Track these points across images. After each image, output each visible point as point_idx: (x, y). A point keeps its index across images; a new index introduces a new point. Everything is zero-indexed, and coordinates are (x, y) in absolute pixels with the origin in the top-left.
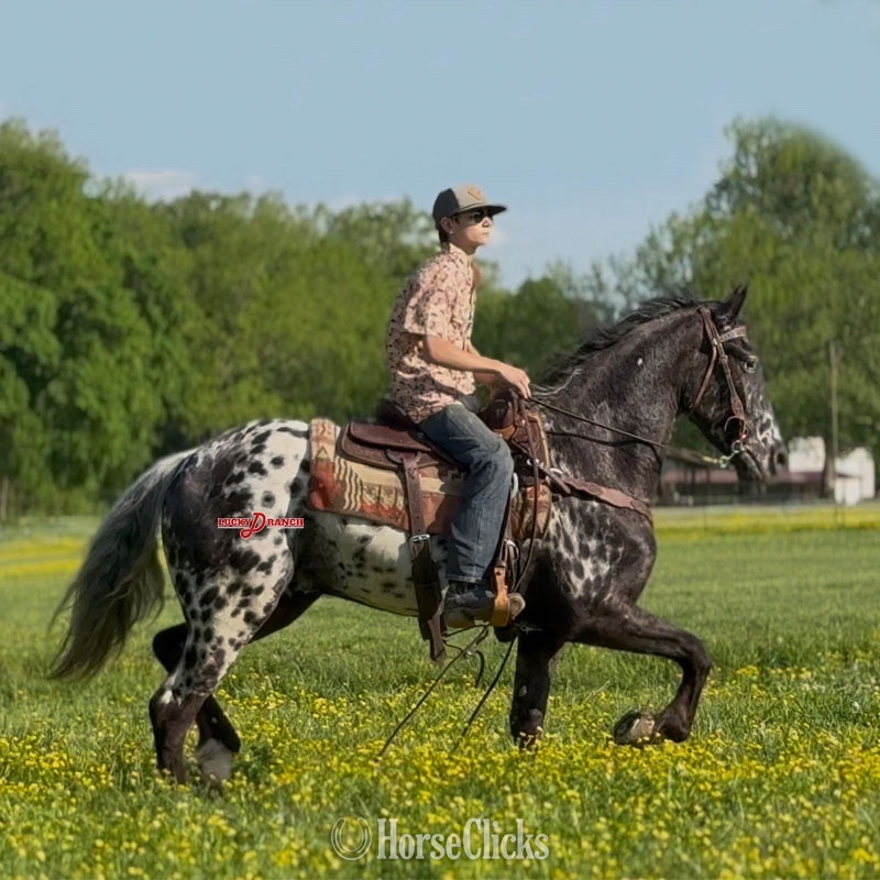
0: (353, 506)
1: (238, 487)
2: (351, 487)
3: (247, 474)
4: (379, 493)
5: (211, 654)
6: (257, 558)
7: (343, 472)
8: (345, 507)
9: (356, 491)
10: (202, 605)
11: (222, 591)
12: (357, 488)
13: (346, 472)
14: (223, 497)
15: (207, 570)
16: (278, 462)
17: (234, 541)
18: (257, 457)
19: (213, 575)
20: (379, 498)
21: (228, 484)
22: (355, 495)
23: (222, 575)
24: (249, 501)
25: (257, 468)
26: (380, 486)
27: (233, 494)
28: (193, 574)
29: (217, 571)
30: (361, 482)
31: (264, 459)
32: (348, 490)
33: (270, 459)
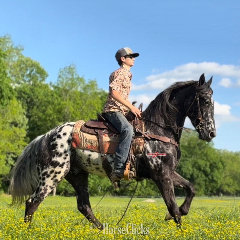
0: (84, 146)
1: (54, 142)
2: (84, 140)
3: (56, 138)
4: (92, 142)
5: (43, 189)
6: (59, 163)
7: (81, 136)
8: (82, 147)
9: (85, 142)
10: (42, 176)
11: (49, 173)
12: (85, 141)
13: (82, 136)
14: (50, 145)
15: (45, 166)
16: (65, 134)
17: (52, 158)
18: (59, 133)
19: (46, 168)
20: (92, 144)
21: (52, 142)
22: (85, 143)
23: (49, 168)
24: (57, 146)
25: (59, 137)
26: (92, 140)
27: (53, 144)
28: (41, 167)
29: (47, 167)
30: (86, 139)
31: (61, 134)
32: (83, 142)
33: (63, 133)
